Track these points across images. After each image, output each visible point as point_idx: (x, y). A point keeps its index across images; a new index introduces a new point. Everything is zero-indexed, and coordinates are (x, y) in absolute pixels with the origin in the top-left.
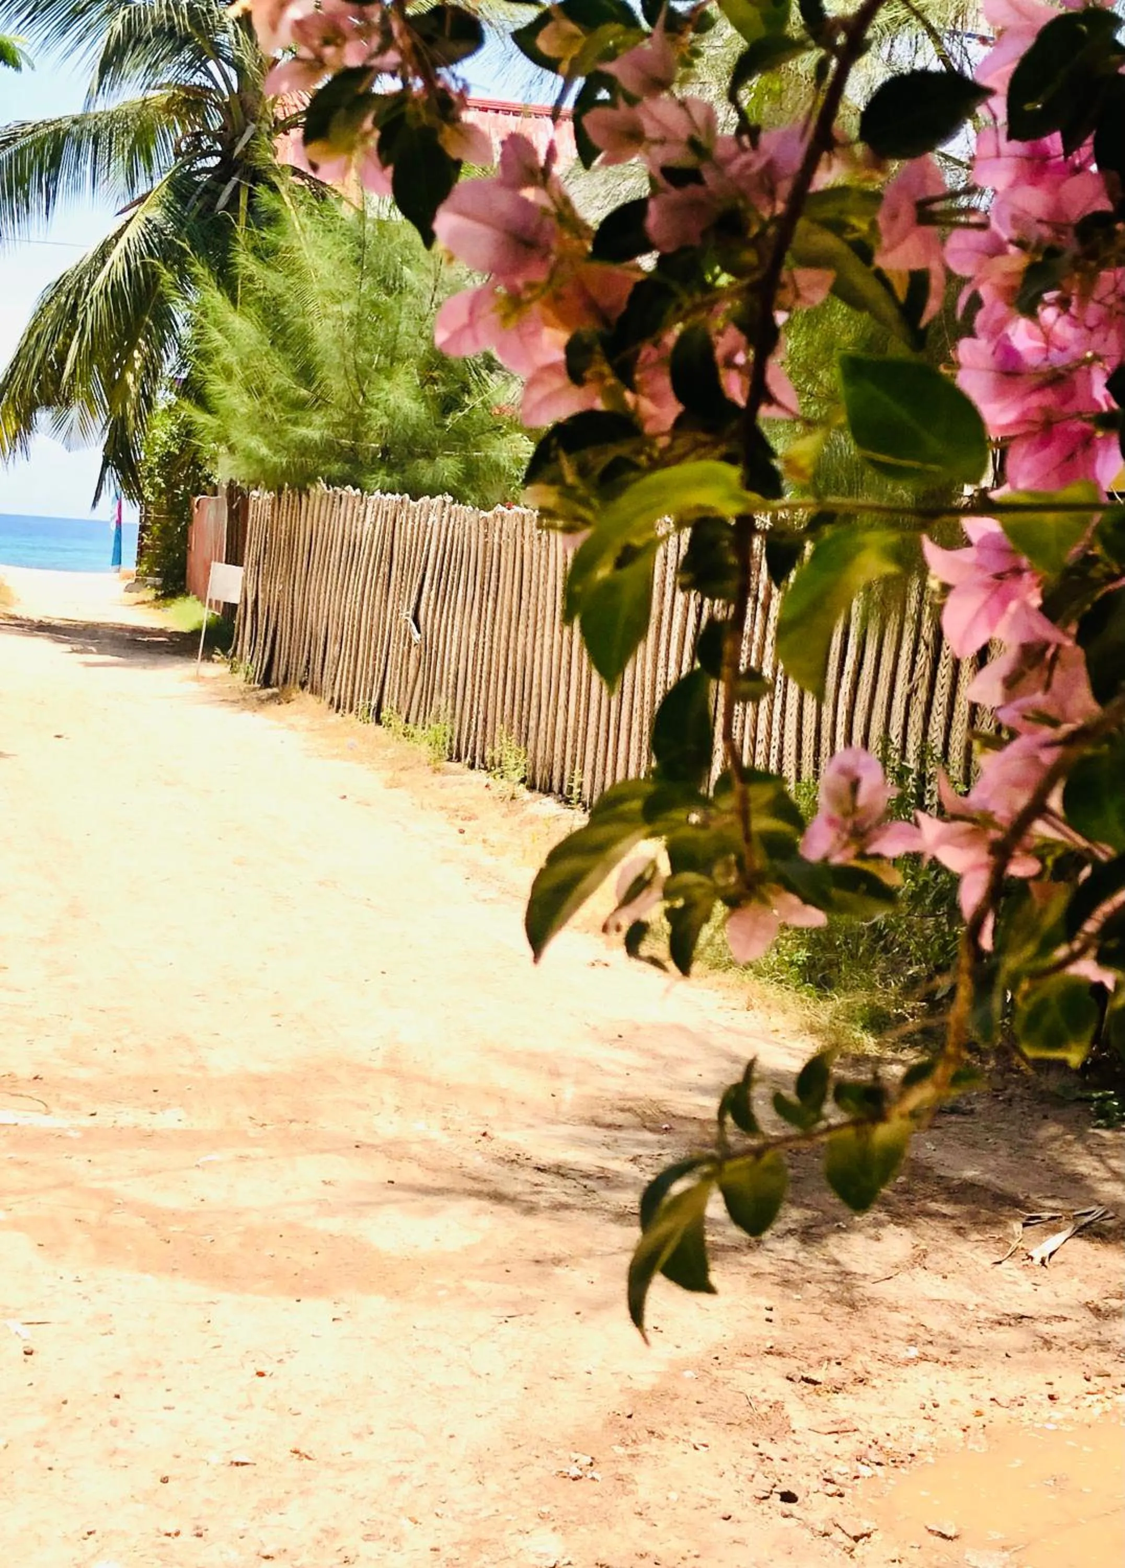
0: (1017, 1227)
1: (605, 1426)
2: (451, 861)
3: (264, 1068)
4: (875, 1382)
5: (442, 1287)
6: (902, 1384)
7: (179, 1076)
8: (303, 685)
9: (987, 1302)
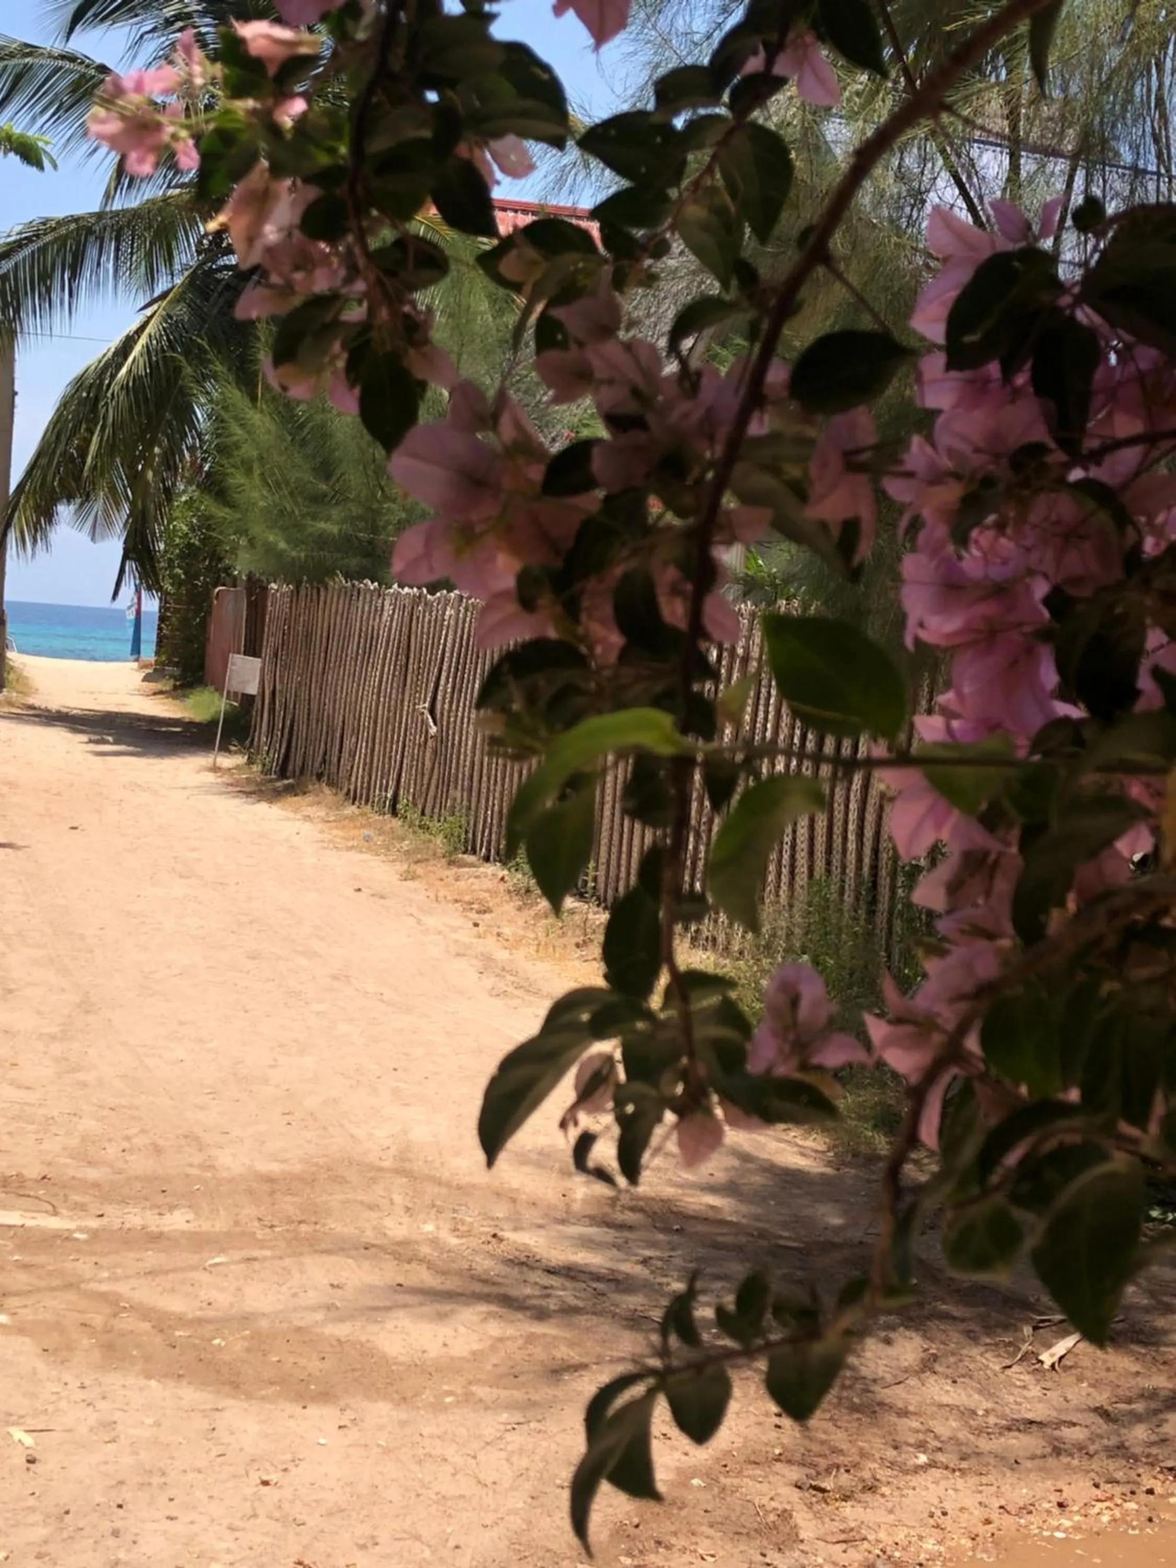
0: (1027, 1330)
1: (611, 1536)
2: (464, 955)
3: (275, 1168)
4: (885, 1490)
5: (450, 1393)
6: (911, 1492)
7: (187, 1176)
8: (319, 776)
9: (998, 1407)
